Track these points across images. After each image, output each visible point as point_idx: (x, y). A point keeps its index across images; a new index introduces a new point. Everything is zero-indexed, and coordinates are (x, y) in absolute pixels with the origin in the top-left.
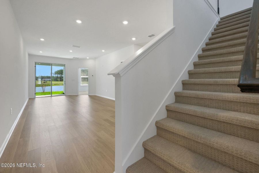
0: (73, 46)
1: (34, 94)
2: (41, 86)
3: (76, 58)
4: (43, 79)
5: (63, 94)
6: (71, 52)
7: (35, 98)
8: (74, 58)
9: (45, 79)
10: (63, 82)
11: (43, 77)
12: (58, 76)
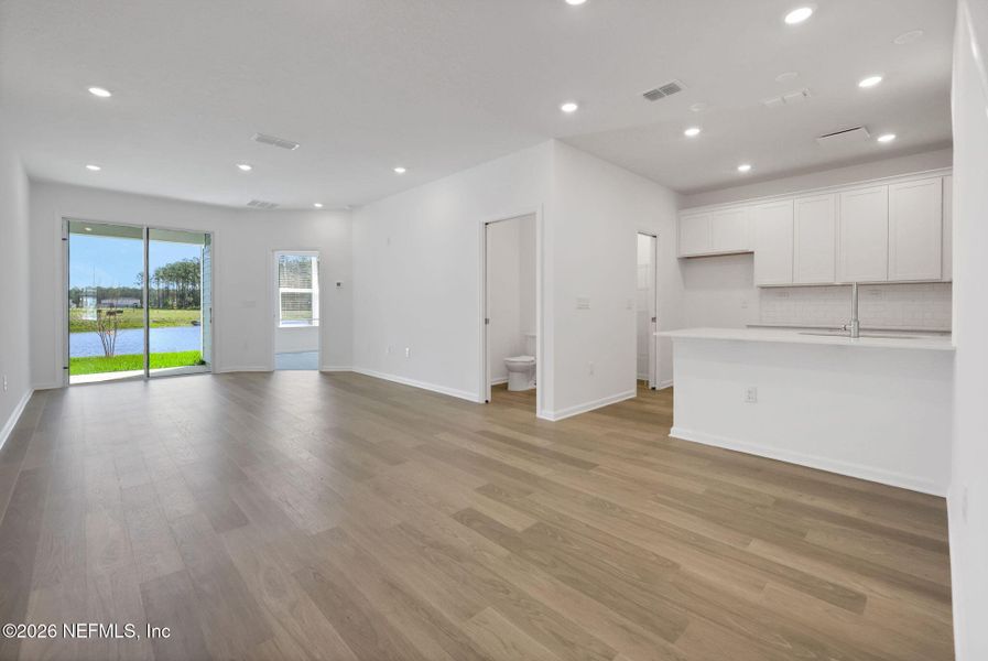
0: (258, 140)
1: (59, 367)
2: (94, 330)
3: (263, 204)
4: (107, 301)
5: (202, 368)
6: (244, 174)
7: (66, 386)
8: (253, 203)
9: (115, 302)
10: (199, 315)
11: (108, 290)
12: (171, 287)
